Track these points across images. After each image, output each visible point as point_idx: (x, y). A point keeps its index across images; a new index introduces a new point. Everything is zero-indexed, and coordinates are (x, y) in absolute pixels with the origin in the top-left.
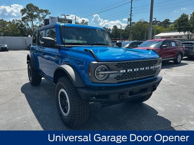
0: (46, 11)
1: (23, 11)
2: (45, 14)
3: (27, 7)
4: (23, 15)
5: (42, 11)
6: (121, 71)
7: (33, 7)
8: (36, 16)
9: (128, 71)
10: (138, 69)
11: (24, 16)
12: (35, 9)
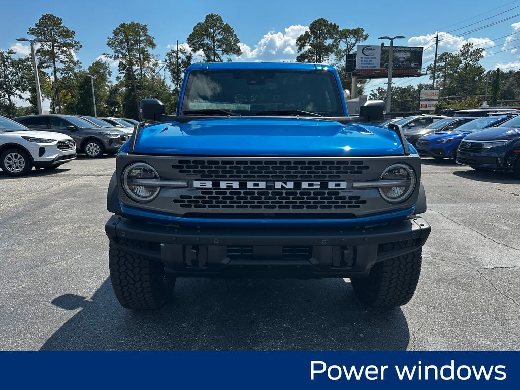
0: (357, 33)
1: (302, 40)
2: (353, 40)
3: (311, 28)
4: (300, 49)
5: (345, 34)
6: (197, 184)
7: (326, 26)
8: (329, 50)
9: (223, 185)
10: (262, 185)
11: (303, 51)
12: (329, 32)
